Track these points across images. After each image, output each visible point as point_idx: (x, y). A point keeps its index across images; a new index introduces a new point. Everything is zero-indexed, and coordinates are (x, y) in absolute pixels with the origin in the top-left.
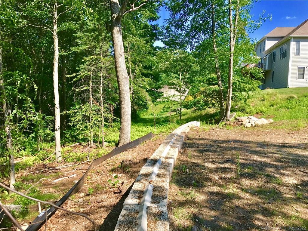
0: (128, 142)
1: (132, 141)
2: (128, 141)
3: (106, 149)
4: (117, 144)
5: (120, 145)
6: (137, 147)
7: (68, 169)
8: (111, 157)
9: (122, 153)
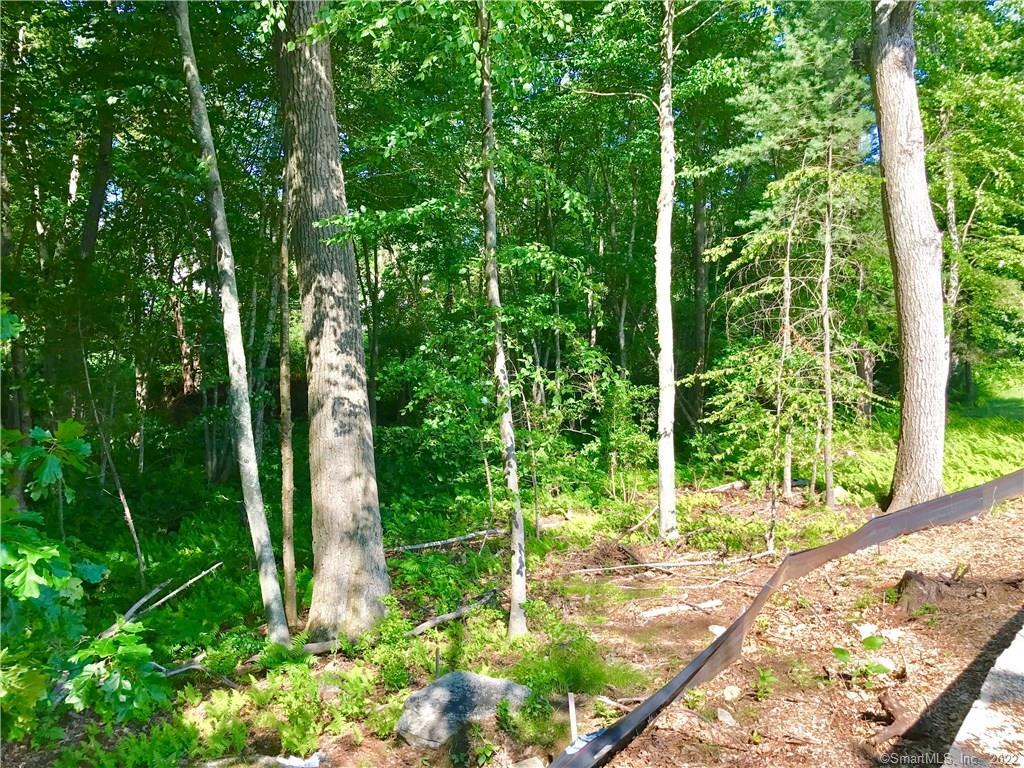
0: (932, 496)
1: (949, 491)
2: (934, 493)
3: (839, 515)
4: (885, 501)
5: (897, 506)
6: (974, 519)
7: (696, 574)
8: (859, 552)
9: (904, 538)
